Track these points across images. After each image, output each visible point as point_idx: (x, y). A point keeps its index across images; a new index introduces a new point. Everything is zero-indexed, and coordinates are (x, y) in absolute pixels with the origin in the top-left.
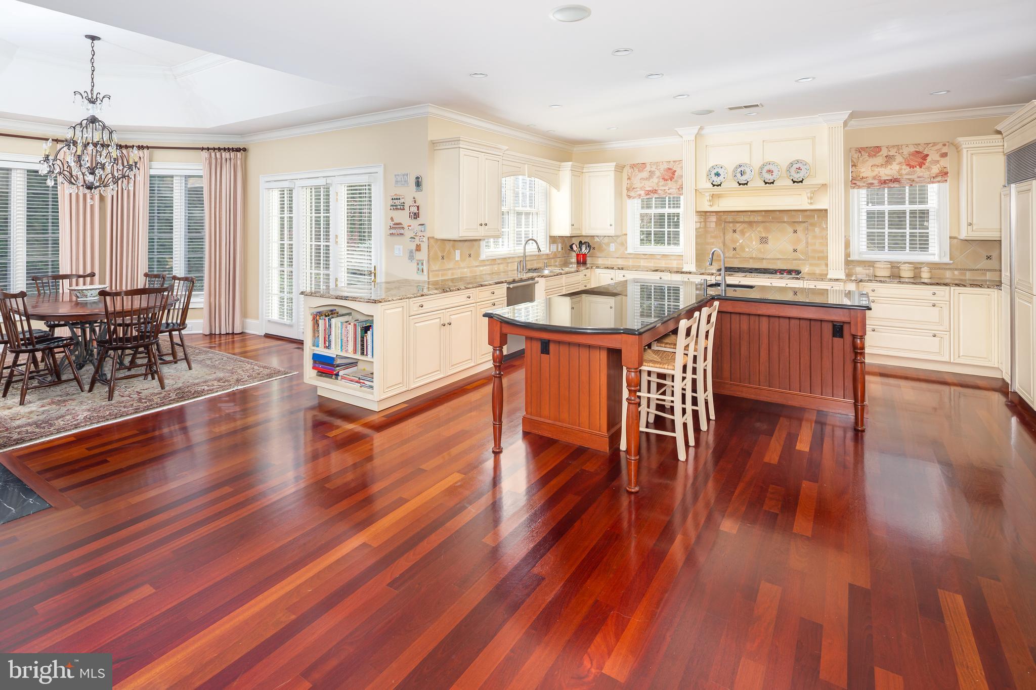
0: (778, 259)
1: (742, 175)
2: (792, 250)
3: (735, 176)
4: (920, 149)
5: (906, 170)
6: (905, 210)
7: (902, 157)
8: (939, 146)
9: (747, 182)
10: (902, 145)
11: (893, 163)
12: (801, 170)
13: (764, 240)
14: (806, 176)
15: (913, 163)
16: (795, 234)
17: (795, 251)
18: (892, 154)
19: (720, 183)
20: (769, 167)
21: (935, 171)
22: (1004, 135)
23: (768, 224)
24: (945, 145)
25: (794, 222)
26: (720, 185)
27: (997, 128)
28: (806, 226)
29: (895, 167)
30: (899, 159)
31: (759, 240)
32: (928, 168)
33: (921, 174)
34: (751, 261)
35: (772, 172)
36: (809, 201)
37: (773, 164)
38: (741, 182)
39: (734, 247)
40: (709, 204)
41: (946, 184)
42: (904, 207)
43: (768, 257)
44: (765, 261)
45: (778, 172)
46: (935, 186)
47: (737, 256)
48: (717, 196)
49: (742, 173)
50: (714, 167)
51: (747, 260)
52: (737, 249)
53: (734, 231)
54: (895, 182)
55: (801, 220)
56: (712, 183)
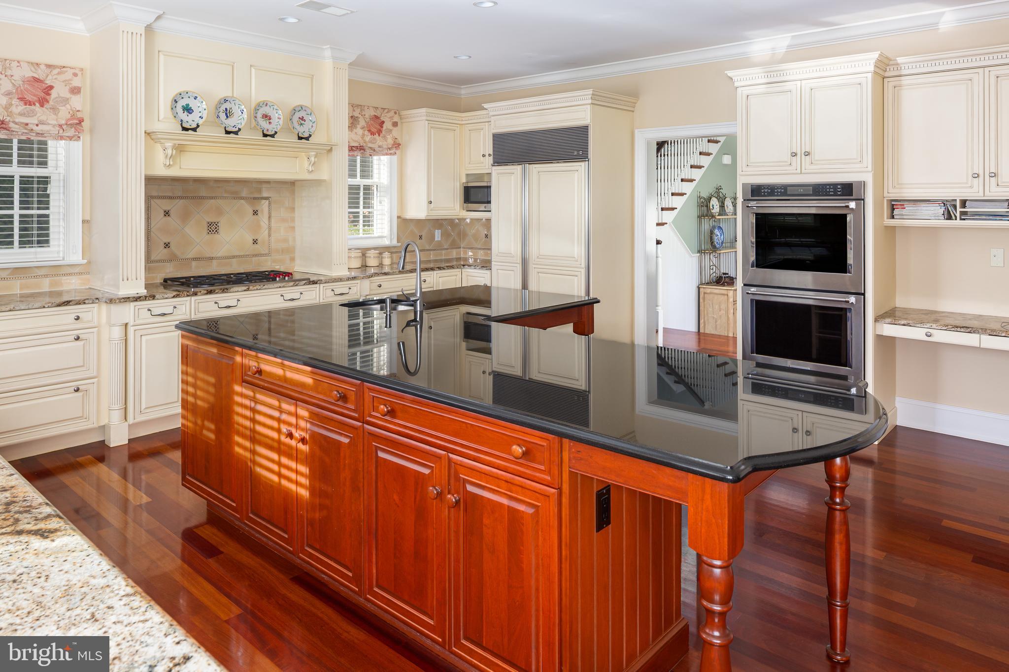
0: (234, 257)
1: (227, 117)
2: (252, 242)
3: (218, 117)
4: (378, 113)
5: (368, 137)
6: (359, 185)
7: (364, 121)
8: (392, 113)
9: (237, 129)
10: (364, 106)
11: (358, 126)
12: (305, 121)
13: (213, 228)
14: (312, 131)
15: (373, 130)
16: (255, 216)
17: (255, 242)
18: (356, 114)
19: (194, 126)
20: (264, 110)
21: (390, 141)
22: (491, 113)
23: (220, 202)
24: (395, 113)
25: (255, 198)
26: (194, 130)
27: (485, 106)
28: (270, 204)
29: (359, 131)
30: (362, 123)
31: (206, 228)
32: (384, 137)
33: (380, 143)
34: (194, 263)
35: (270, 119)
36: (310, 167)
37: (268, 106)
38: (227, 129)
39: (167, 241)
40: (168, 164)
41: (395, 158)
42: (358, 181)
43: (219, 255)
44: (215, 262)
45: (277, 120)
46: (385, 159)
47: (173, 258)
48: (180, 149)
49: (228, 114)
50: (182, 96)
51: (188, 261)
52: (172, 245)
53: (167, 213)
54: (360, 149)
55: (265, 195)
56: (181, 124)
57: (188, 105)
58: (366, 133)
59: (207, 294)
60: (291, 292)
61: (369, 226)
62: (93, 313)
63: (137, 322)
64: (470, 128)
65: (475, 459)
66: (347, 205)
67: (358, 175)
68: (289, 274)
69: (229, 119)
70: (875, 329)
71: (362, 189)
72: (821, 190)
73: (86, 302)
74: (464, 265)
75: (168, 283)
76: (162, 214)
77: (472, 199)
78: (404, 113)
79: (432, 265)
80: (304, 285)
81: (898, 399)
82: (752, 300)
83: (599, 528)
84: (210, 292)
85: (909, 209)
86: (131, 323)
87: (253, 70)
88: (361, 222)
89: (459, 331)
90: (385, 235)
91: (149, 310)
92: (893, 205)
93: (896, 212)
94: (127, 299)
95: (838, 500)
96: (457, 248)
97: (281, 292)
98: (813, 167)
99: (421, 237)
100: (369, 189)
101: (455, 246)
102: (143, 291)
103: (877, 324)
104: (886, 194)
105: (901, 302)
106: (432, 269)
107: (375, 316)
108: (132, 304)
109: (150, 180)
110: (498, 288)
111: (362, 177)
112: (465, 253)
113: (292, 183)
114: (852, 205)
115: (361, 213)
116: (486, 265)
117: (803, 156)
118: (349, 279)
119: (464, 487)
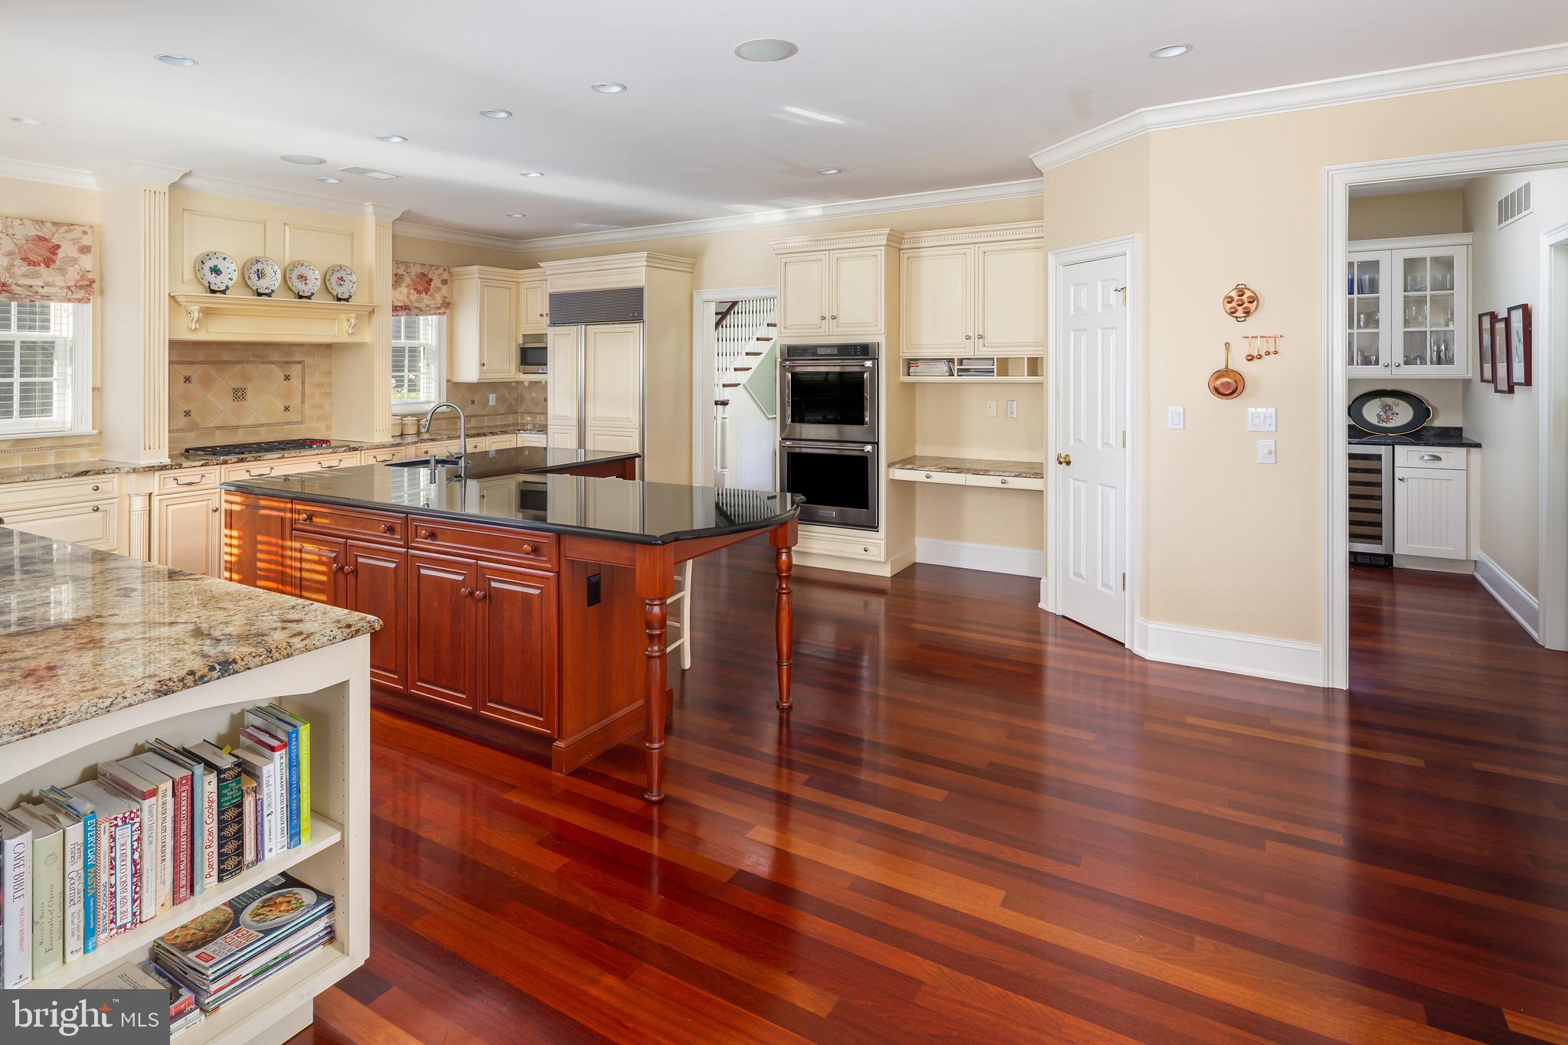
0: (263, 425)
1: (259, 278)
2: (283, 409)
3: (249, 279)
4: (425, 270)
5: (414, 296)
6: (404, 348)
7: (410, 279)
8: (441, 270)
9: (270, 291)
10: (410, 263)
11: (402, 284)
12: (344, 281)
13: (239, 394)
14: (352, 291)
15: (420, 288)
16: (287, 382)
17: (287, 409)
18: (401, 271)
19: (223, 288)
20: (300, 270)
21: (439, 300)
22: (547, 273)
23: (247, 366)
24: (445, 270)
25: (286, 363)
26: (223, 292)
27: (541, 264)
28: (303, 367)
29: (404, 289)
30: (407, 280)
31: (231, 395)
32: (432, 296)
33: (428, 303)
34: (217, 432)
35: (306, 280)
36: (350, 329)
37: (304, 266)
38: (259, 291)
39: (187, 409)
40: (194, 328)
41: (444, 317)
42: (403, 342)
43: (247, 422)
44: (241, 431)
45: (314, 281)
46: (433, 319)
47: (193, 427)
48: (207, 312)
49: (260, 275)
50: (210, 257)
51: (209, 431)
52: (193, 414)
53: (187, 379)
54: (406, 309)
55: (297, 358)
56: (209, 286)
57: (216, 266)
58: (412, 291)
59: (238, 462)
60: (330, 460)
61: (415, 391)
62: (111, 484)
63: (163, 491)
64: (527, 286)
65: (498, 562)
66: (391, 369)
67: (403, 336)
68: (326, 442)
69: (261, 281)
70: (887, 473)
71: (407, 351)
72: (846, 351)
73: (106, 471)
74: (519, 430)
75: (188, 453)
76: (183, 380)
77: (529, 361)
78: (454, 270)
79: (485, 431)
80: (344, 452)
81: (917, 539)
82: (788, 453)
83: (590, 604)
84: (242, 460)
85: (922, 366)
86: (156, 492)
87: (287, 229)
88: (406, 385)
89: (514, 498)
90: (433, 400)
91: (175, 479)
92: (910, 363)
93: (912, 370)
94: (151, 469)
95: (784, 586)
96: (512, 413)
97: (318, 460)
98: (838, 329)
99: (473, 402)
100: (415, 351)
101: (512, 411)
102: (167, 461)
103: (890, 469)
104: (901, 354)
105: (920, 451)
106: (484, 435)
107: (422, 488)
108: (157, 474)
109: (175, 345)
110: (554, 449)
111: (408, 337)
112: (523, 418)
113: (329, 347)
114: (868, 364)
115: (406, 377)
116: (543, 429)
117: (831, 320)
118: (392, 446)
119: (490, 584)
